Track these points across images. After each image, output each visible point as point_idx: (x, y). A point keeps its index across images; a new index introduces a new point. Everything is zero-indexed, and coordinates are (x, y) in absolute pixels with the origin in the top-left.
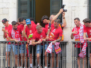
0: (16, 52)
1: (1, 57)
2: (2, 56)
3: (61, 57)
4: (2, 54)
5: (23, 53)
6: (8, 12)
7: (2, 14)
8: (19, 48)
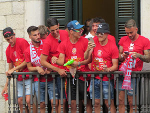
0: (42, 97)
1: (10, 108)
2: (12, 106)
3: (140, 106)
4: (12, 101)
5: (56, 98)
6: (24, 10)
7: (11, 13)
8: (48, 89)
